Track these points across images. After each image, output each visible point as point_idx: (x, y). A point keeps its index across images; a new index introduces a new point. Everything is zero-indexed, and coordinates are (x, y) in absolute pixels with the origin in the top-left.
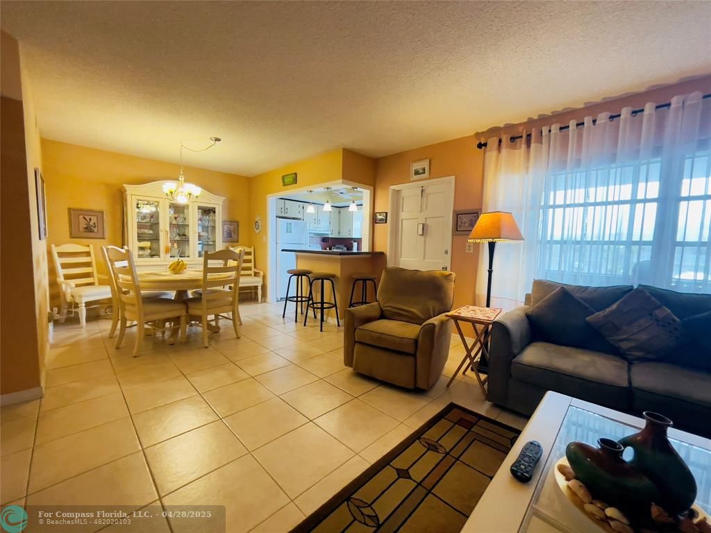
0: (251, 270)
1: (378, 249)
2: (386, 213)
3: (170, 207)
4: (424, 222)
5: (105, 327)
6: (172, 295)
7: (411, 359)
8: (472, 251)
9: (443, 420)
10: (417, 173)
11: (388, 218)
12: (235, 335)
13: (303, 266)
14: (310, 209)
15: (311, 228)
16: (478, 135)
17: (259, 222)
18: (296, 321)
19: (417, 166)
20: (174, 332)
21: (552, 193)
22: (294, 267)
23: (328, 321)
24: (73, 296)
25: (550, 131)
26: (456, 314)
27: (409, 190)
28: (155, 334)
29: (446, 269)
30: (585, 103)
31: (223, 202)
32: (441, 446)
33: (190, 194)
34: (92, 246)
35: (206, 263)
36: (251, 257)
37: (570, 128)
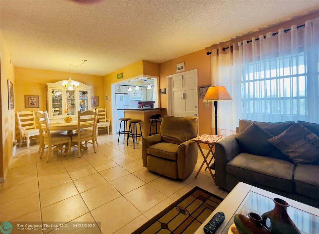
0: (104, 119)
1: (163, 107)
2: (166, 89)
3: (67, 92)
4: (184, 93)
5: (37, 148)
6: (66, 132)
7: (175, 163)
8: (208, 106)
9: (191, 196)
10: (179, 69)
11: (167, 91)
12: (94, 151)
13: (127, 116)
14: (130, 89)
15: (132, 98)
16: (207, 48)
17: (108, 96)
18: (124, 144)
19: (179, 66)
20: (66, 150)
21: (247, 75)
22: (123, 117)
23: (139, 143)
24: (24, 134)
25: (242, 44)
26: (197, 139)
27: (176, 77)
28: (58, 151)
29: (196, 116)
30: (259, 29)
31: (91, 88)
32: (187, 211)
33: (74, 86)
34: (33, 111)
35: (79, 117)
36: (105, 113)
37: (252, 41)
